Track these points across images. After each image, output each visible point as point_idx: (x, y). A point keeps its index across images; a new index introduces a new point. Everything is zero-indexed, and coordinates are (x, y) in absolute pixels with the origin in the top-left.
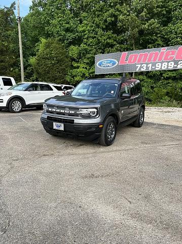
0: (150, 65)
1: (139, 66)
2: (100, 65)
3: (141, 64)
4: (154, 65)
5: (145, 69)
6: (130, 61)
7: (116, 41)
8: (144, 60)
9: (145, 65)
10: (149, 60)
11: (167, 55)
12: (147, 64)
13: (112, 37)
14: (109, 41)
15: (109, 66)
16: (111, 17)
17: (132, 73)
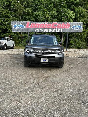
0: (41, 29)
1: (36, 29)
2: (15, 27)
3: (37, 29)
4: (43, 29)
5: (39, 31)
6: (31, 27)
7: (11, 15)
8: (38, 27)
9: (39, 29)
10: (41, 27)
11: (48, 26)
12: (40, 29)
13: (9, 12)
14: (7, 14)
15: (20, 28)
16: (7, 2)
17: (21, 32)
